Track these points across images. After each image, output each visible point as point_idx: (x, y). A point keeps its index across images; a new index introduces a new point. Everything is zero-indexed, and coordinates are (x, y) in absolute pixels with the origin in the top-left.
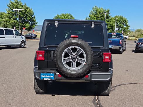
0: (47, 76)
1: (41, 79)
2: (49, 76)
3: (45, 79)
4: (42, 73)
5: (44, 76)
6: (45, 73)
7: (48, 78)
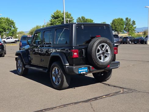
0: (82, 70)
1: (79, 73)
2: (84, 70)
3: (82, 73)
4: (79, 68)
5: (81, 70)
6: (81, 68)
7: (84, 71)
